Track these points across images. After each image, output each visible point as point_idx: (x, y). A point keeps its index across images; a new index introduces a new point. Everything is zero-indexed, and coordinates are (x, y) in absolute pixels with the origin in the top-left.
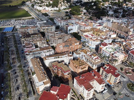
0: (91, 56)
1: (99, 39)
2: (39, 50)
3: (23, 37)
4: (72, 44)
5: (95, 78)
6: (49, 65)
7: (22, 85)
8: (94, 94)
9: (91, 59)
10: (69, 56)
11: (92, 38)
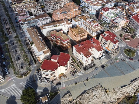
0: (91, 23)
1: (101, 3)
2: (34, 19)
3: (13, 3)
4: (71, 10)
5: (94, 45)
6: (47, 34)
7: (22, 55)
8: (92, 60)
9: (91, 26)
10: (67, 24)
11: (92, 2)
